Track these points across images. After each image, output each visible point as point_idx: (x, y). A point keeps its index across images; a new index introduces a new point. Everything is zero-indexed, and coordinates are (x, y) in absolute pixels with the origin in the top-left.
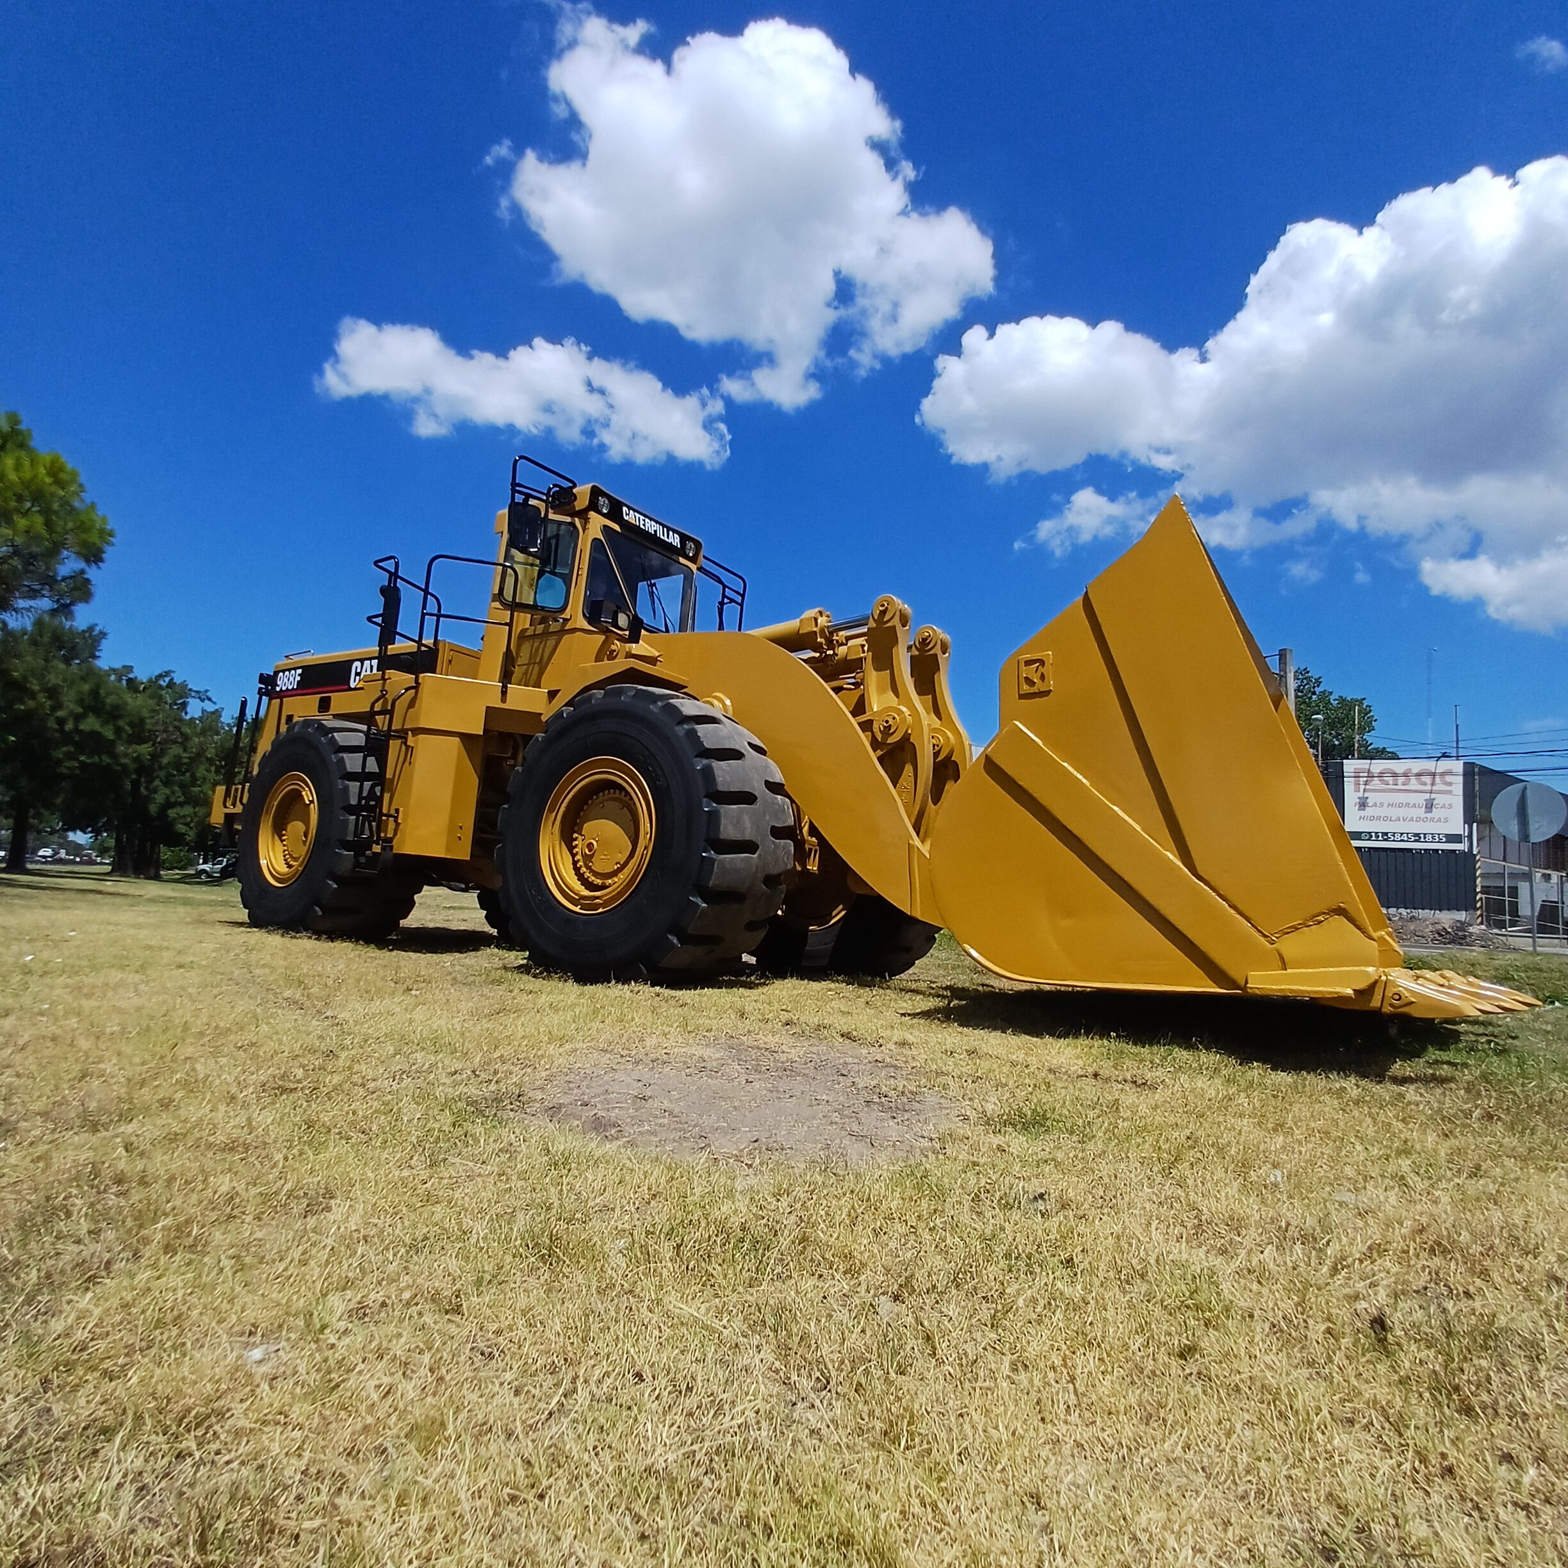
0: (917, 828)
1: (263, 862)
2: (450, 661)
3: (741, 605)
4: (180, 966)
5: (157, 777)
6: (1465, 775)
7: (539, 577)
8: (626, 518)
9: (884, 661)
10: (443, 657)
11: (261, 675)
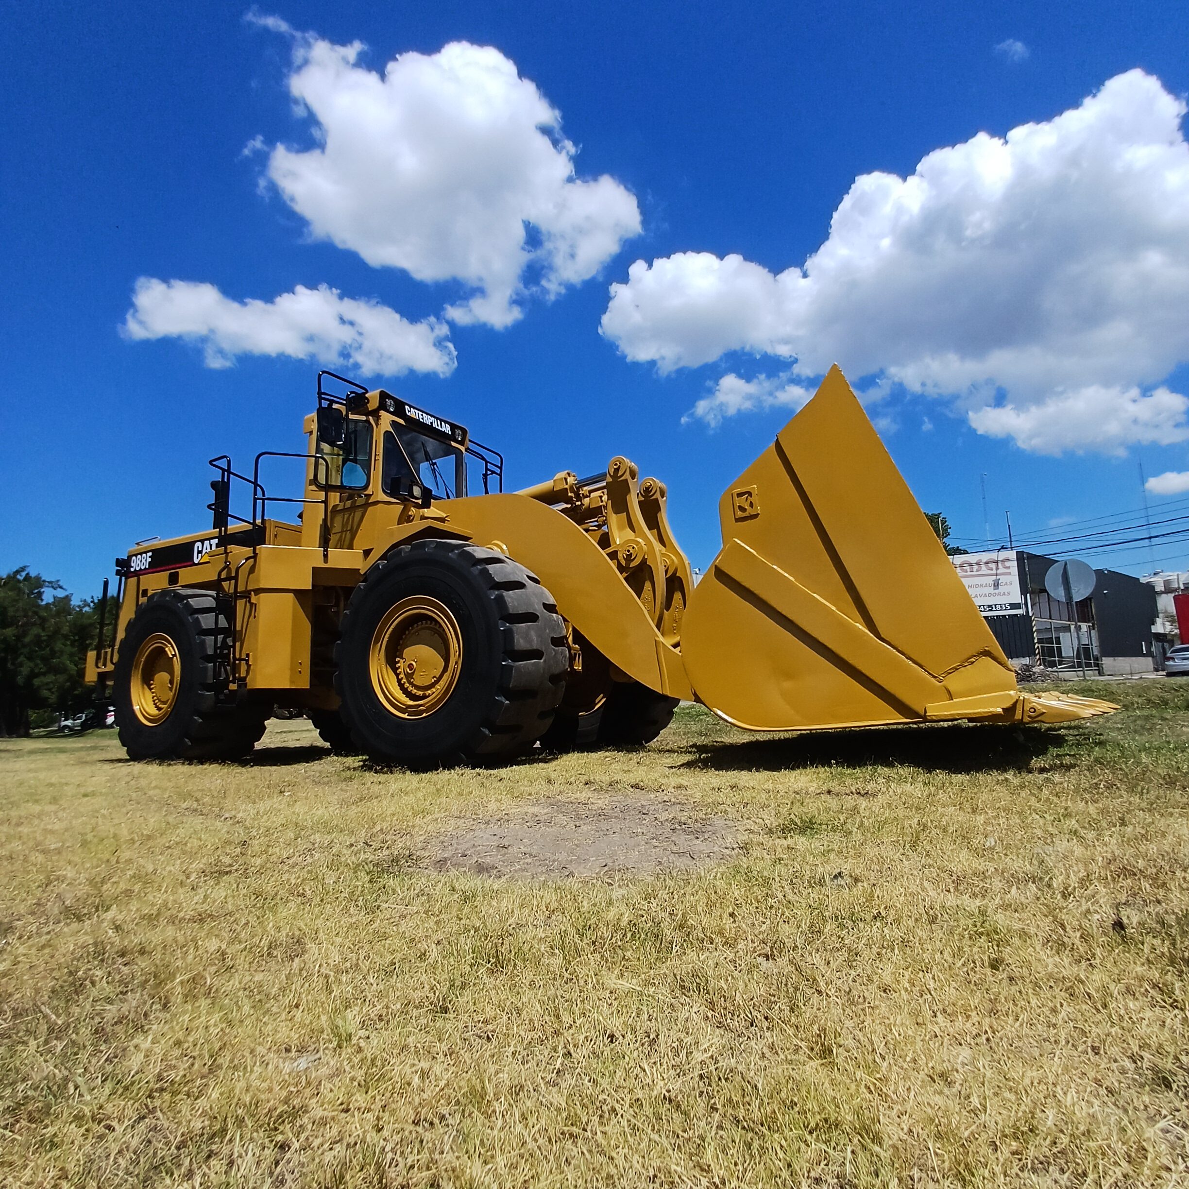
0: (658, 627)
1: (136, 708)
2: (276, 536)
3: (500, 475)
4: (85, 795)
5: (22, 654)
6: (1018, 560)
7: (343, 465)
8: (409, 414)
9: (621, 506)
10: (270, 533)
11: (117, 559)
